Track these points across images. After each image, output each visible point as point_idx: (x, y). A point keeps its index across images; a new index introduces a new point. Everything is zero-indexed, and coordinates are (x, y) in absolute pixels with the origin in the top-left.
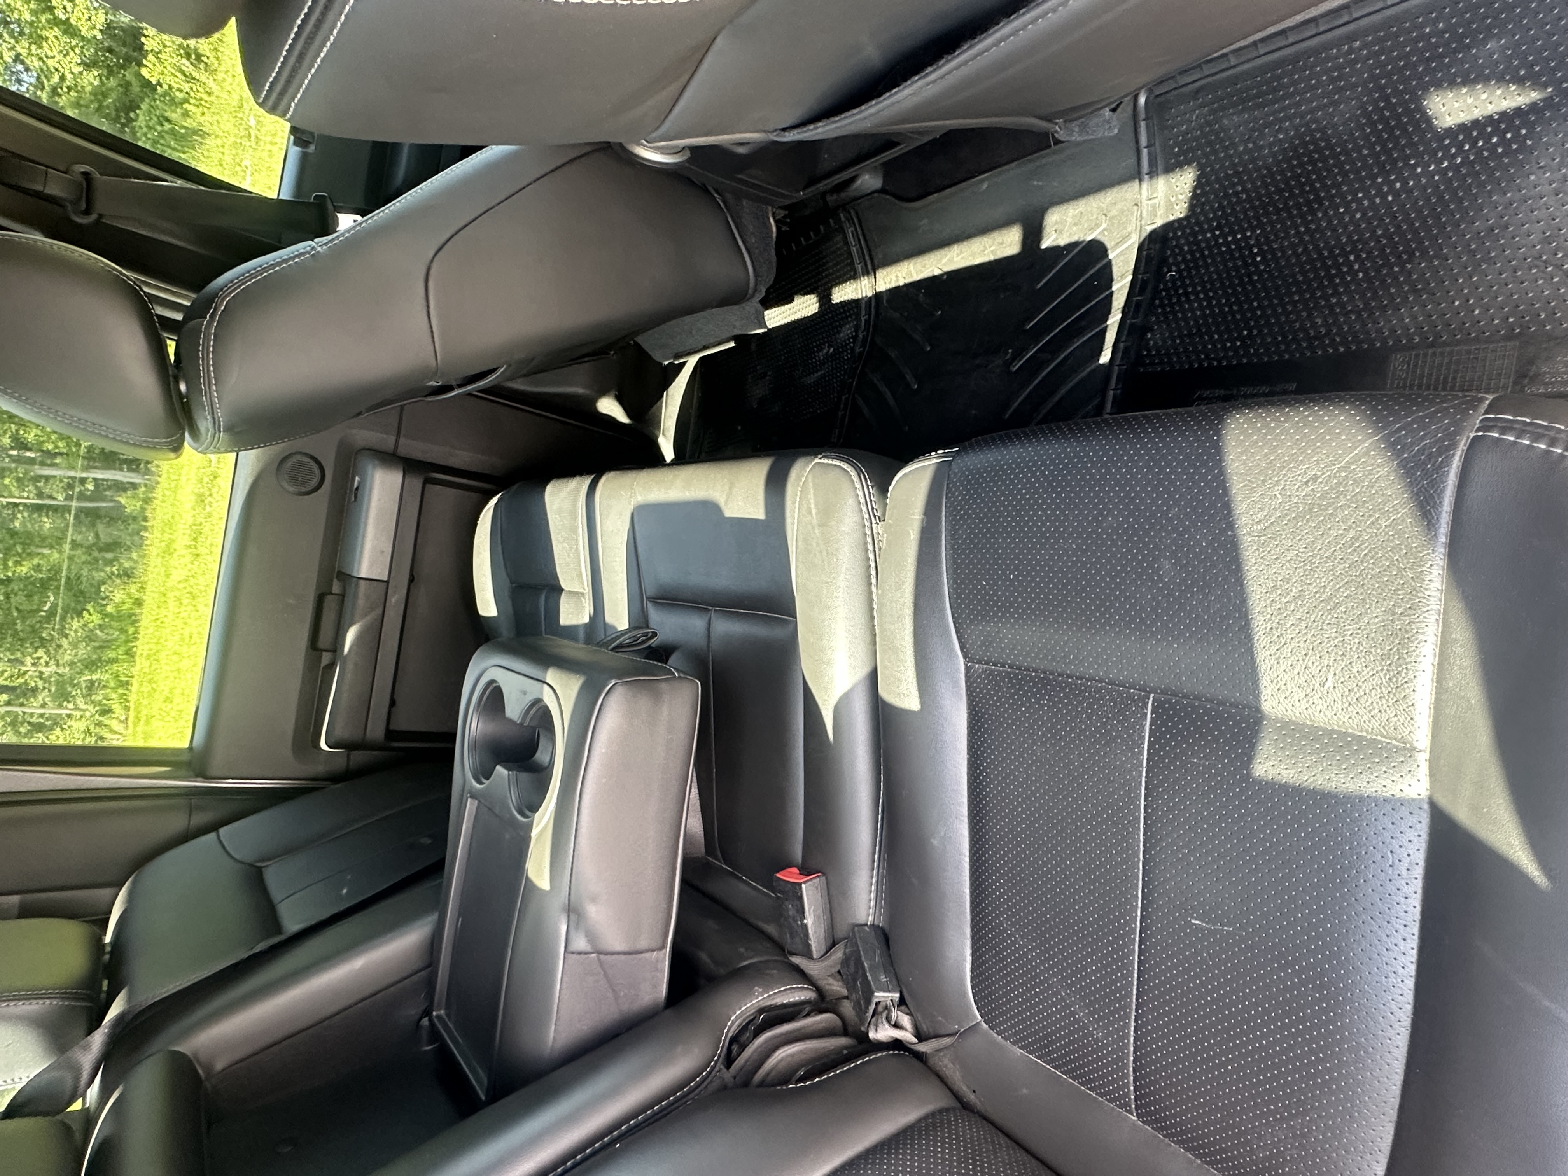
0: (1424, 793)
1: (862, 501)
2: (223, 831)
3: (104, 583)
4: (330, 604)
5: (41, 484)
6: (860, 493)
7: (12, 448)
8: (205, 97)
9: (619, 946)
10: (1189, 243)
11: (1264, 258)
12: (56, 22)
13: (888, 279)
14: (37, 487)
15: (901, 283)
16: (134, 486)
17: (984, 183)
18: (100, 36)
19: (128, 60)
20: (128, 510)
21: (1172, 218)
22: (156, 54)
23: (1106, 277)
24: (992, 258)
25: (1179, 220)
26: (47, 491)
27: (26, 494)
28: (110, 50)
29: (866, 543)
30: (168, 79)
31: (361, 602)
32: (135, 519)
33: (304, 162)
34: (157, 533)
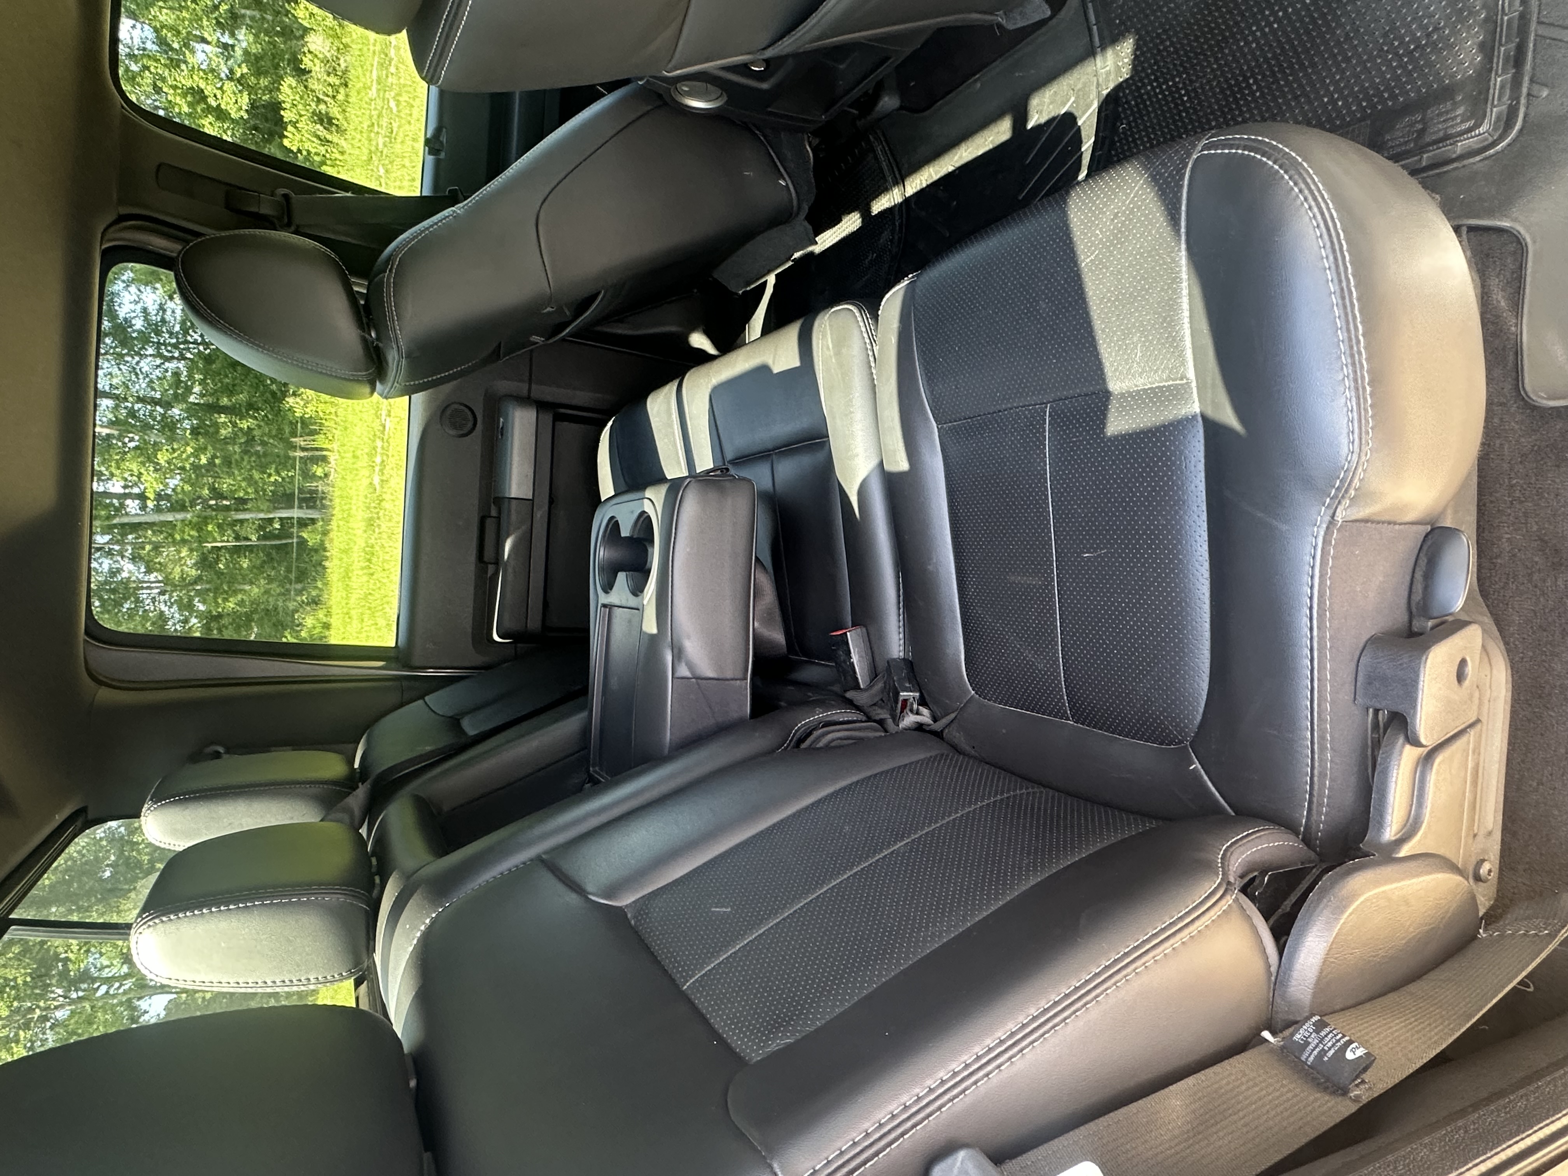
0: (1198, 411)
1: (864, 329)
2: (427, 698)
3: (297, 611)
4: (490, 524)
5: (237, 528)
6: (862, 324)
7: (211, 499)
8: (338, 156)
9: (710, 674)
10: (1135, 98)
11: (1189, 98)
12: (209, 110)
13: (914, 185)
14: (234, 531)
15: (924, 185)
16: (313, 521)
17: (976, 85)
18: (246, 116)
19: (272, 134)
20: (310, 544)
21: (1121, 80)
22: (294, 124)
23: (1078, 141)
24: (991, 147)
25: (1126, 81)
26: (243, 533)
27: (225, 538)
28: (256, 128)
29: (869, 362)
30: (307, 145)
31: (514, 517)
32: (316, 551)
33: (438, 165)
34: (336, 561)
